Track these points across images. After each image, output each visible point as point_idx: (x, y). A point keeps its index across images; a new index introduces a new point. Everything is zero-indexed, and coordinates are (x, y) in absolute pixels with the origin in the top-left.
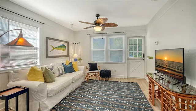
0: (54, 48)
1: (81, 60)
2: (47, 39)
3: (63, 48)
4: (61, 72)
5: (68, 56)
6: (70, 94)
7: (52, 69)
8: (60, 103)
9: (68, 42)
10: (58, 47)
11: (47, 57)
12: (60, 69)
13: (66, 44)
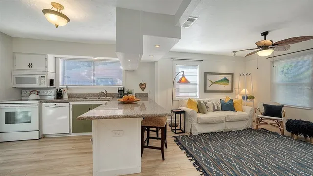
0: (213, 83)
1: (254, 98)
2: (206, 74)
3: (224, 82)
4: (216, 108)
5: (232, 91)
6: (222, 132)
7: (206, 103)
8: (208, 134)
9: (232, 75)
10: (218, 81)
11: (206, 91)
12: (215, 104)
13: (229, 77)
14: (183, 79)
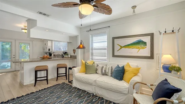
3: (139, 46)
4: (104, 72)
5: (151, 57)
10: (129, 45)
11: (114, 56)
14: (81, 46)
